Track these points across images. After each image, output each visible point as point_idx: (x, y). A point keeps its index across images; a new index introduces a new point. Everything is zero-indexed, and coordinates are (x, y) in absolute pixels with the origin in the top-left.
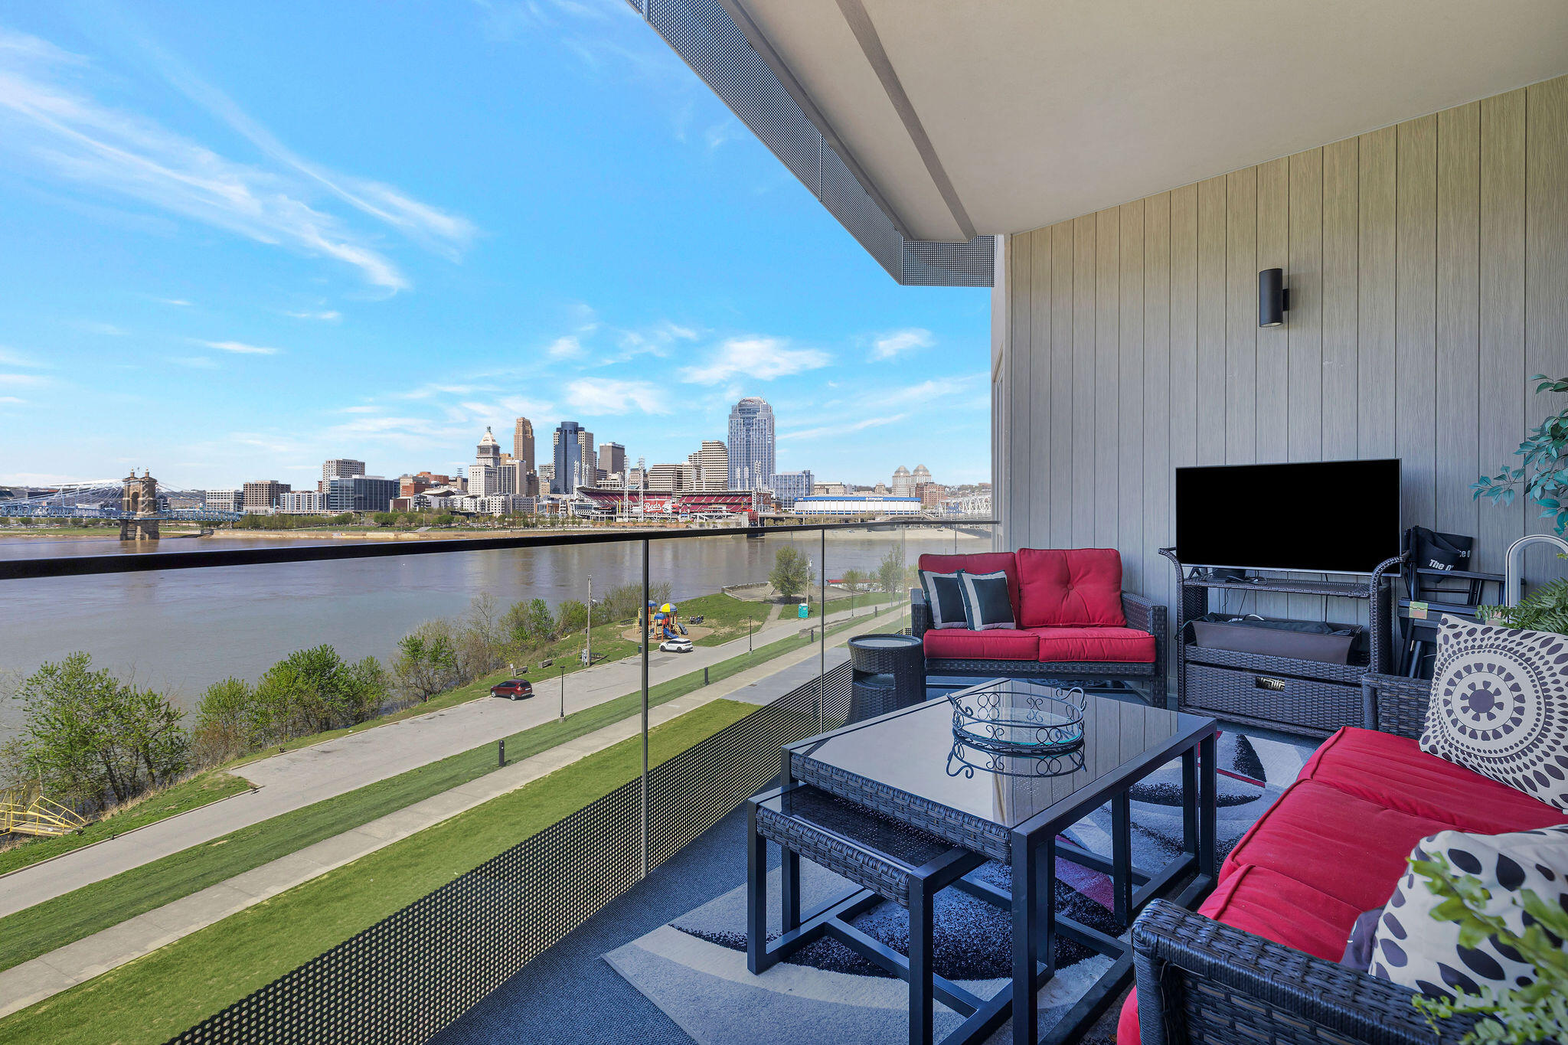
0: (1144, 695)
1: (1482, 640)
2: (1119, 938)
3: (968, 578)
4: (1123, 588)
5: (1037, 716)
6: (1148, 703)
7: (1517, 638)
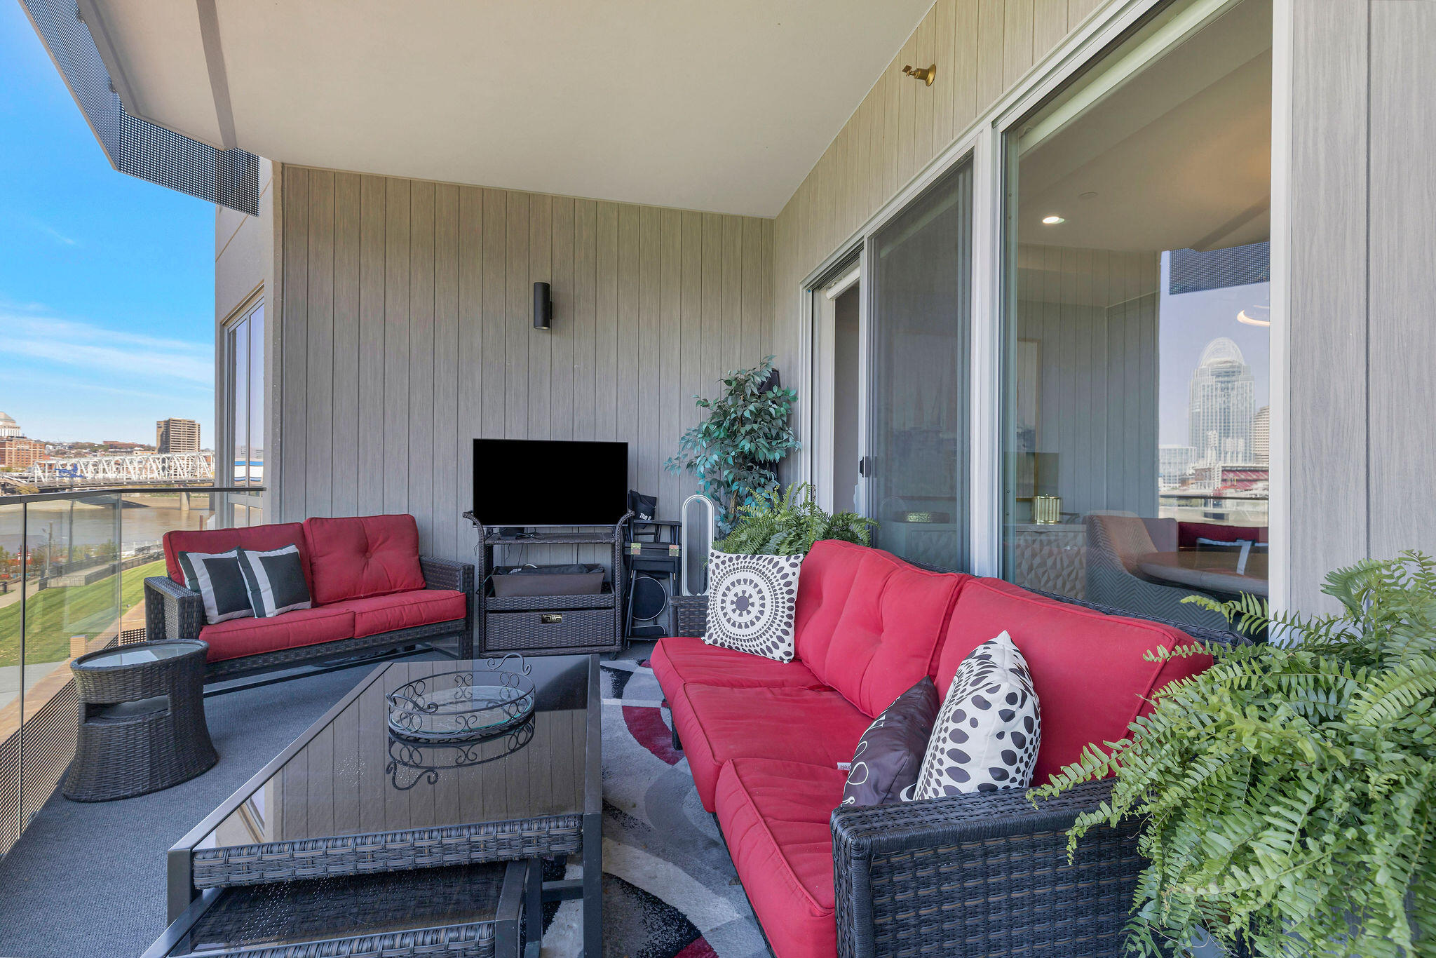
0: (448, 651)
1: (738, 564)
2: (566, 878)
3: (253, 557)
4: (420, 553)
5: (466, 693)
6: (455, 658)
7: (755, 560)
